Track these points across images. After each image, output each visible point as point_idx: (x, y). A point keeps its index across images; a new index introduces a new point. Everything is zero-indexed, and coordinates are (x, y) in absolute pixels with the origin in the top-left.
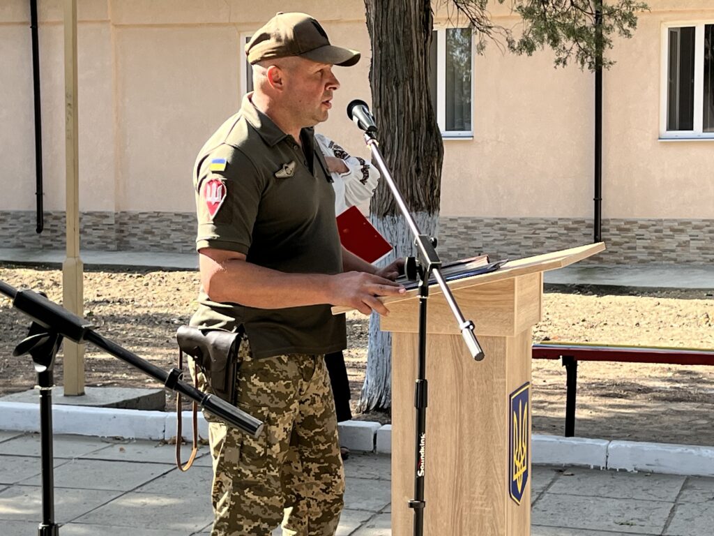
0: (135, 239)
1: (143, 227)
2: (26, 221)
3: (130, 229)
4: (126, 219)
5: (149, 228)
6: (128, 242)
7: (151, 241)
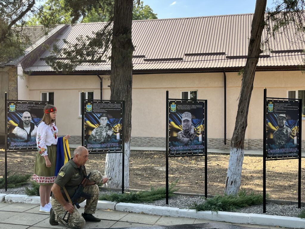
0: (253, 147)
1: (256, 143)
2: (219, 141)
3: (252, 144)
4: (250, 141)
5: (258, 143)
6: (251, 147)
7: (258, 147)
